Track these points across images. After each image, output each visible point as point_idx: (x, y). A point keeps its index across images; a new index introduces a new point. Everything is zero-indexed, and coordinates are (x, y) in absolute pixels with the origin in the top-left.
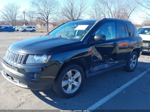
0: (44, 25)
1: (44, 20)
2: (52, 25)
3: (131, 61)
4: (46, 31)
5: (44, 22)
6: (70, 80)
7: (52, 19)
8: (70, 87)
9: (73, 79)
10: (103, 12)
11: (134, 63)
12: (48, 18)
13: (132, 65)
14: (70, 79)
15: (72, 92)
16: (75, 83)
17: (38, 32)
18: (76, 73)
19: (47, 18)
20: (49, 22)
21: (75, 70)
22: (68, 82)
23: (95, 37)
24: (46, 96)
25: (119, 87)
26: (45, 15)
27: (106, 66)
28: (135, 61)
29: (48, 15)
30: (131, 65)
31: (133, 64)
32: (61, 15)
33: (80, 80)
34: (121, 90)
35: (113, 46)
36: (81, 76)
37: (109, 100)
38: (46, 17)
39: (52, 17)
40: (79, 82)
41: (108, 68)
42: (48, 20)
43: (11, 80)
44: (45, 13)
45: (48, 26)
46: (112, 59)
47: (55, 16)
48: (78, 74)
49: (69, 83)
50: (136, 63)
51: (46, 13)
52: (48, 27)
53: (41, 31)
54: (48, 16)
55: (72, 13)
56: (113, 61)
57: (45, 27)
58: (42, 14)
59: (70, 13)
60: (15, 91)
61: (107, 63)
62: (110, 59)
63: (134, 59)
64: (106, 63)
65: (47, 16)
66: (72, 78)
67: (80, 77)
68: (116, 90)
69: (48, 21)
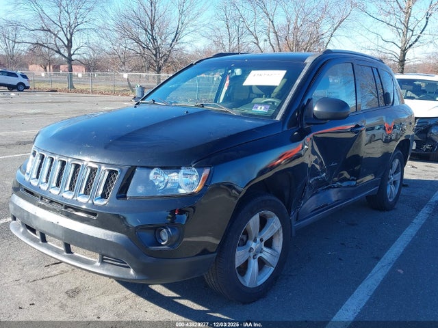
0: (57, 68)
1: (59, 52)
2: (84, 69)
3: (389, 179)
4: (66, 86)
5: (54, 59)
6: (253, 245)
7: (83, 50)
8: (254, 265)
9: (261, 240)
10: (251, 29)
11: (395, 183)
12: (71, 46)
13: (391, 190)
14: (255, 241)
15: (259, 283)
16: (266, 254)
17: (40, 91)
18: (269, 220)
19: (69, 46)
20: (73, 57)
21: (268, 213)
22: (250, 251)
23: (316, 109)
24: (178, 296)
25: (378, 259)
26: (61, 35)
27: (334, 195)
28: (398, 176)
29: (71, 35)
30: (388, 191)
31: (392, 187)
32: (117, 35)
33: (278, 244)
34: (390, 267)
35: (354, 135)
36: (281, 231)
37: (370, 298)
38: (66, 43)
39: (85, 41)
40: (276, 248)
41: (338, 202)
42: (72, 53)
43: (65, 253)
44: (59, 29)
45: (71, 70)
46: (346, 175)
47: (94, 38)
48: (275, 225)
49: (252, 255)
50: (399, 182)
51: (65, 29)
52: (71, 75)
53: (49, 87)
54: (71, 38)
55: (152, 30)
56: (349, 180)
57: (59, 74)
58: (49, 30)
59: (146, 30)
60: (66, 293)
61: (334, 187)
62: (342, 174)
63: (396, 172)
64: (330, 188)
65: (69, 38)
66: (258, 240)
67: (279, 235)
68: (374, 266)
69: (70, 55)
